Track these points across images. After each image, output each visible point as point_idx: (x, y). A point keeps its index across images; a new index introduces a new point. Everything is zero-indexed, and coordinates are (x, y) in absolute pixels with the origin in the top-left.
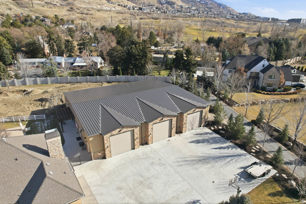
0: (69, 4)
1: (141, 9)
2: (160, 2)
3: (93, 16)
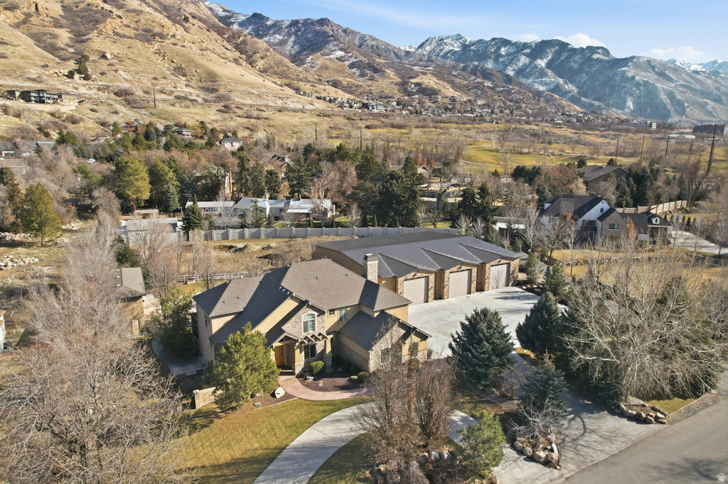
0: (219, 99)
1: (365, 106)
2: (405, 90)
3: (271, 121)
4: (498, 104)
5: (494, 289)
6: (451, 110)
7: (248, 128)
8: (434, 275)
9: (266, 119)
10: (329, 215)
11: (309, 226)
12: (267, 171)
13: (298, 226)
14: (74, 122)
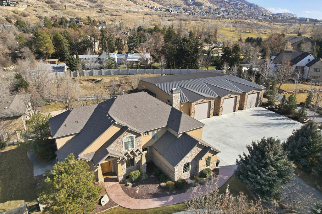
0: (98, 6)
1: (168, 10)
2: (187, 3)
3: (122, 17)
4: (231, 10)
5: (248, 108)
6: (208, 13)
7: (111, 20)
8: (214, 100)
9: (120, 16)
10: (149, 62)
11: (137, 68)
12: (116, 38)
13: (132, 68)
14: (25, 16)
